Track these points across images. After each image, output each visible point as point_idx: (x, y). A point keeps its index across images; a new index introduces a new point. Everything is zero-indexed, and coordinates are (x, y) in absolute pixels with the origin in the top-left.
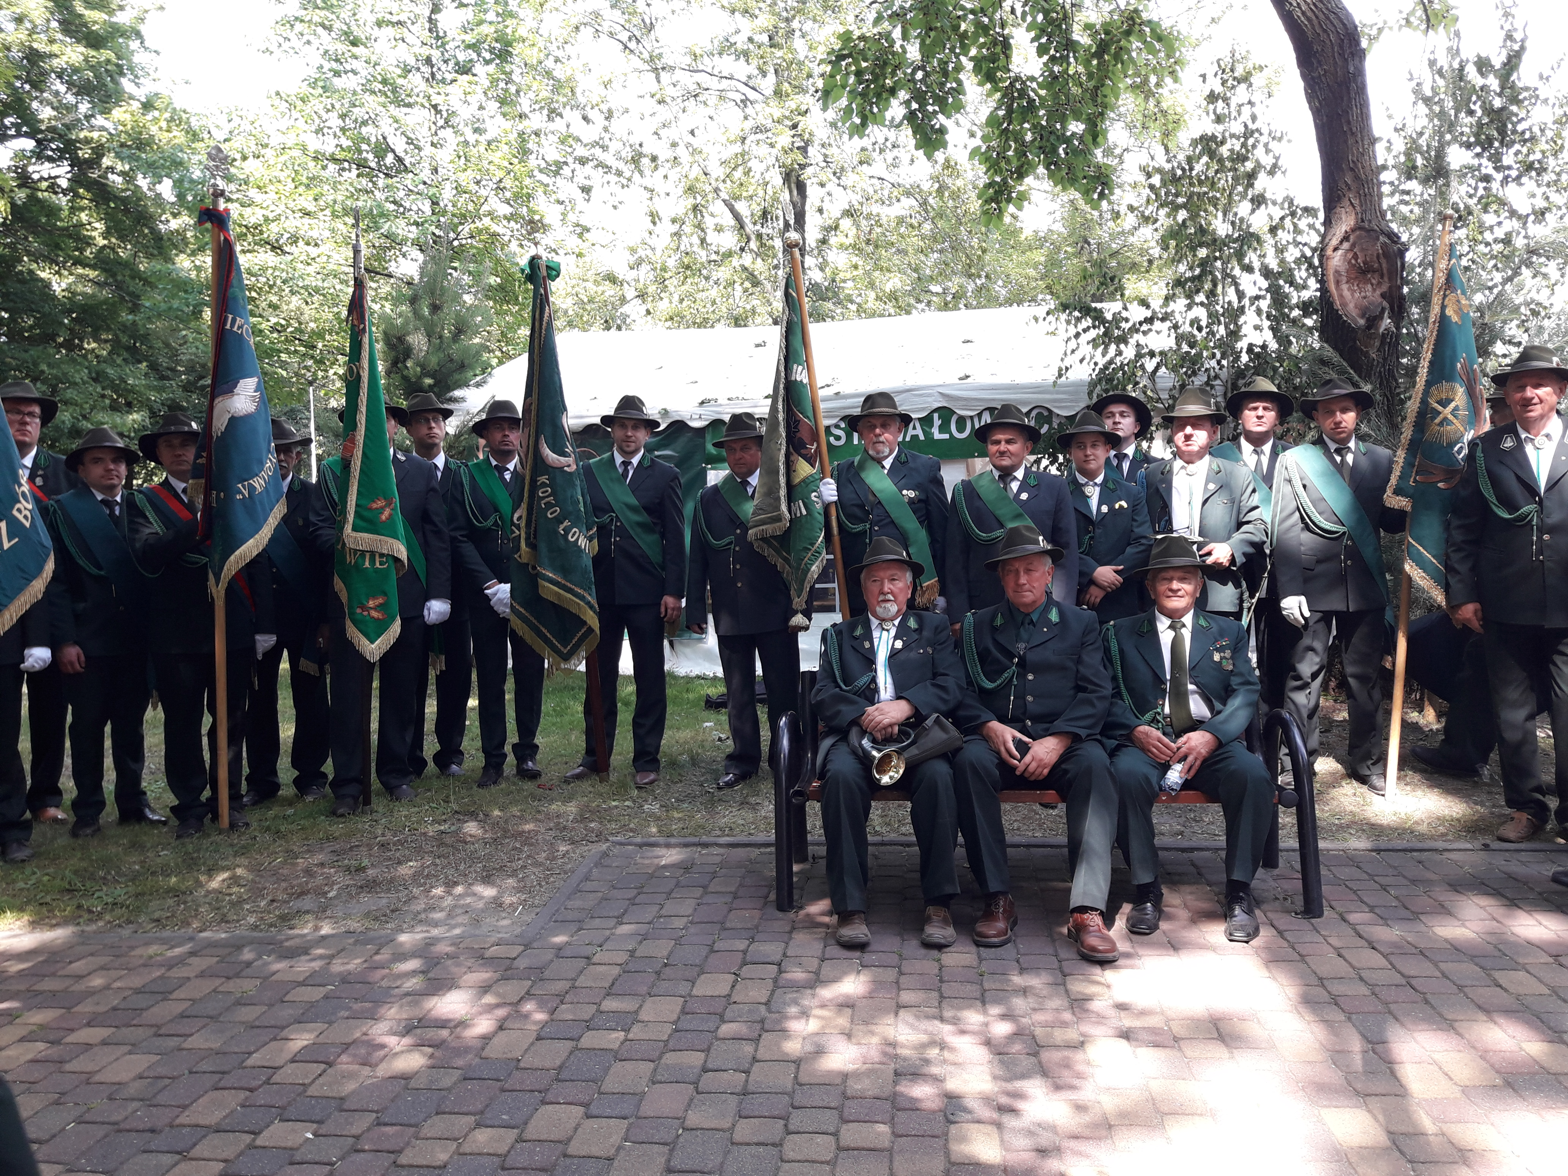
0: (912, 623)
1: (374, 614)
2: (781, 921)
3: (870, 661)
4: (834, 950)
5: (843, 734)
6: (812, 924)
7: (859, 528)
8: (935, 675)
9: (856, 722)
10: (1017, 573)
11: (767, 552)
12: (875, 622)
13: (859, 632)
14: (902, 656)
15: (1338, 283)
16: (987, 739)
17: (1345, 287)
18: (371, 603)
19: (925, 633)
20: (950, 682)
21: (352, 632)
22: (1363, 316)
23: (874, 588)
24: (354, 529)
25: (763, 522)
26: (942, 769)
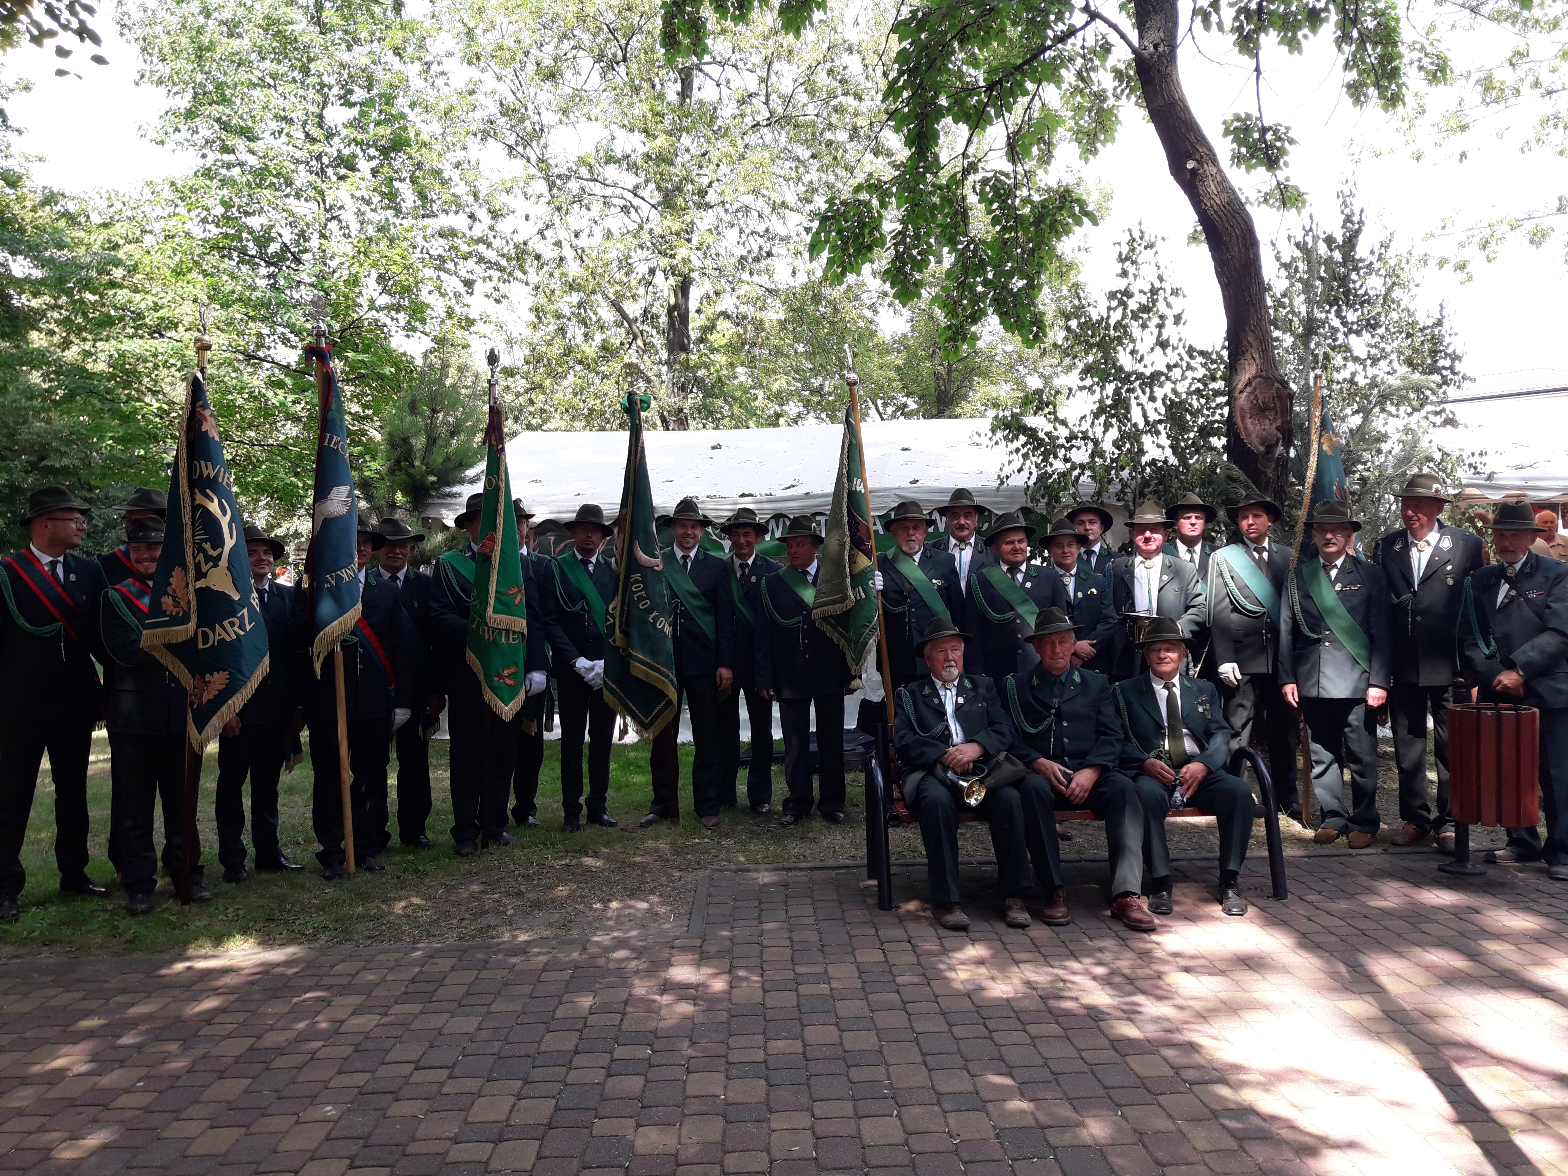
0: (967, 684)
1: (508, 681)
2: (886, 918)
3: (941, 713)
5: (929, 770)
6: (913, 917)
7: (900, 609)
8: (991, 724)
9: (938, 761)
10: (1053, 644)
12: (939, 684)
13: (927, 691)
14: (966, 708)
15: (1243, 418)
16: (1039, 772)
17: (1249, 421)
18: (506, 673)
19: (982, 691)
20: (1006, 729)
21: (489, 696)
22: (1263, 444)
23: (941, 656)
24: (495, 612)
25: (826, 604)
26: (1013, 794)
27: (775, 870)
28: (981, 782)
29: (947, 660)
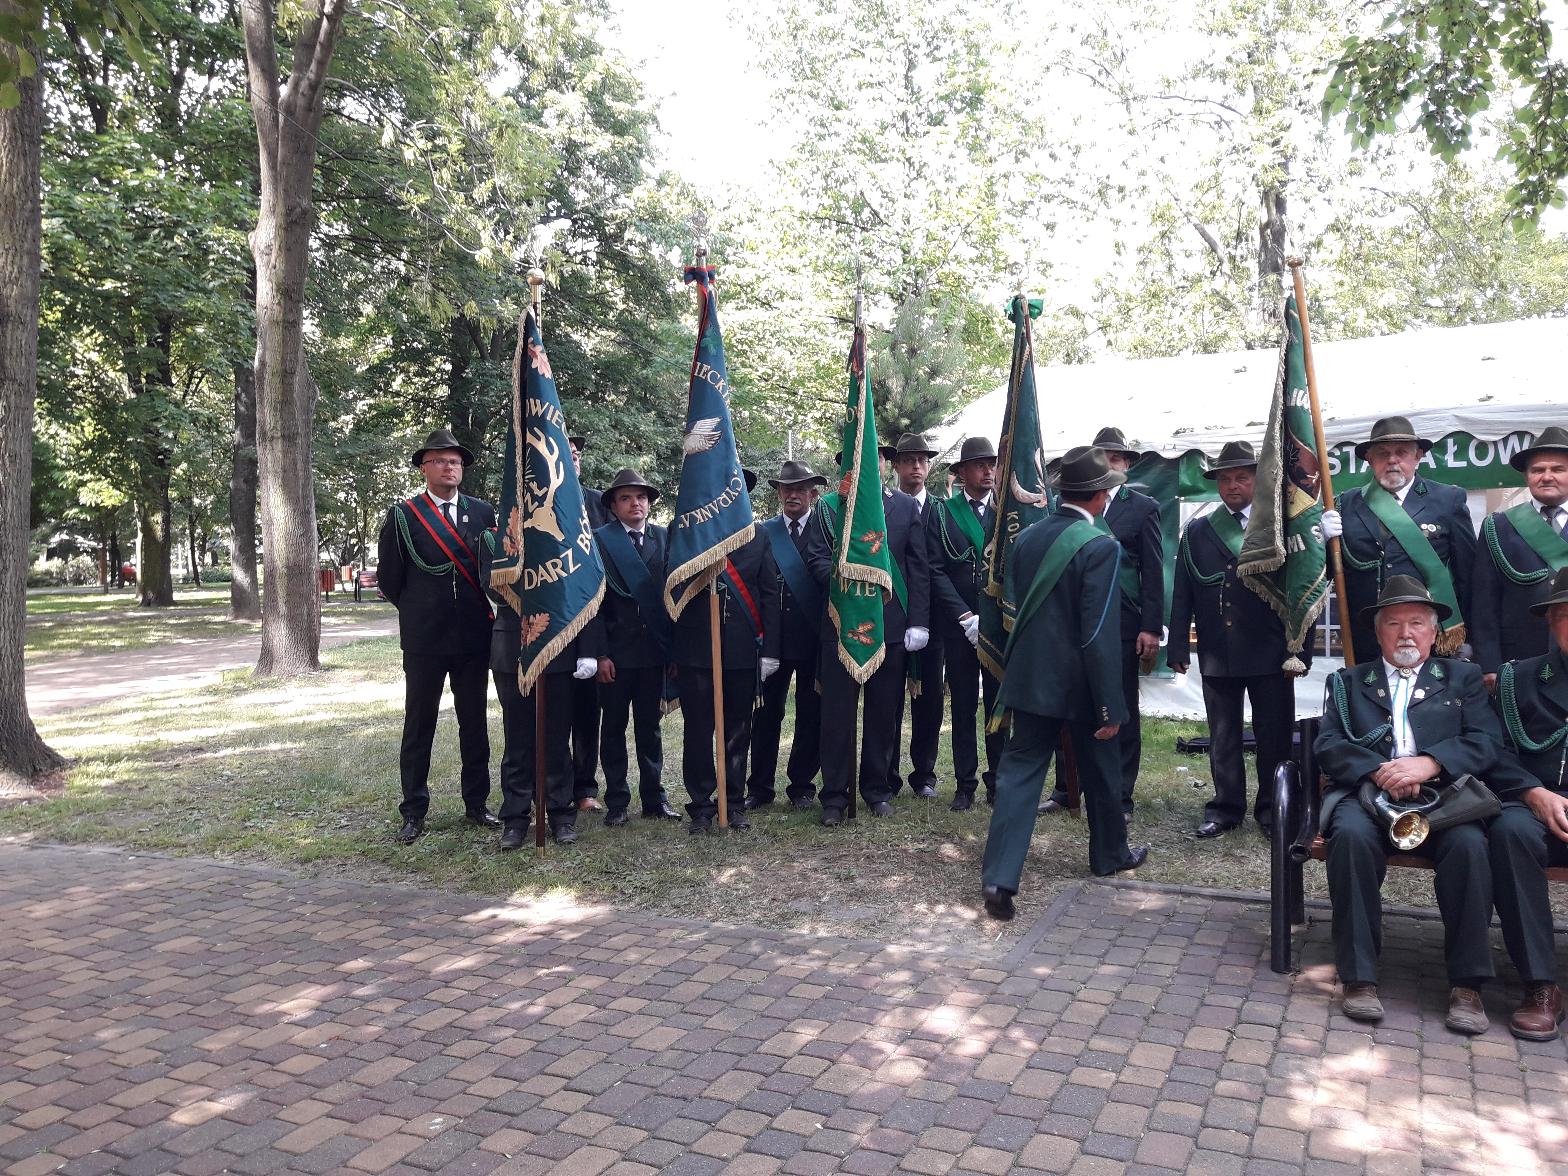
0: (1436, 672)
1: (863, 639)
2: (1278, 984)
3: (1384, 711)
4: (1340, 1021)
5: (1353, 790)
6: (1312, 989)
7: (1368, 565)
8: (1465, 731)
9: (1367, 778)
11: (1260, 589)
12: (1390, 669)
13: (1371, 678)
14: (1425, 707)
16: (1531, 807)
18: (861, 629)
19: (1453, 683)
20: (1484, 740)
23: (1393, 631)
24: (848, 560)
25: (1255, 558)
26: (1475, 837)
27: (1166, 892)
28: (1422, 815)
29: (1401, 637)
